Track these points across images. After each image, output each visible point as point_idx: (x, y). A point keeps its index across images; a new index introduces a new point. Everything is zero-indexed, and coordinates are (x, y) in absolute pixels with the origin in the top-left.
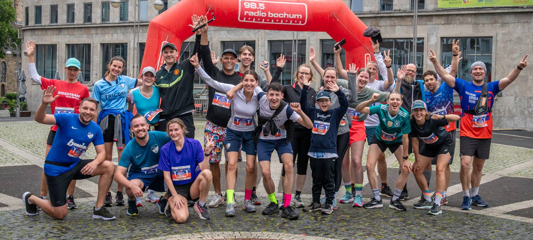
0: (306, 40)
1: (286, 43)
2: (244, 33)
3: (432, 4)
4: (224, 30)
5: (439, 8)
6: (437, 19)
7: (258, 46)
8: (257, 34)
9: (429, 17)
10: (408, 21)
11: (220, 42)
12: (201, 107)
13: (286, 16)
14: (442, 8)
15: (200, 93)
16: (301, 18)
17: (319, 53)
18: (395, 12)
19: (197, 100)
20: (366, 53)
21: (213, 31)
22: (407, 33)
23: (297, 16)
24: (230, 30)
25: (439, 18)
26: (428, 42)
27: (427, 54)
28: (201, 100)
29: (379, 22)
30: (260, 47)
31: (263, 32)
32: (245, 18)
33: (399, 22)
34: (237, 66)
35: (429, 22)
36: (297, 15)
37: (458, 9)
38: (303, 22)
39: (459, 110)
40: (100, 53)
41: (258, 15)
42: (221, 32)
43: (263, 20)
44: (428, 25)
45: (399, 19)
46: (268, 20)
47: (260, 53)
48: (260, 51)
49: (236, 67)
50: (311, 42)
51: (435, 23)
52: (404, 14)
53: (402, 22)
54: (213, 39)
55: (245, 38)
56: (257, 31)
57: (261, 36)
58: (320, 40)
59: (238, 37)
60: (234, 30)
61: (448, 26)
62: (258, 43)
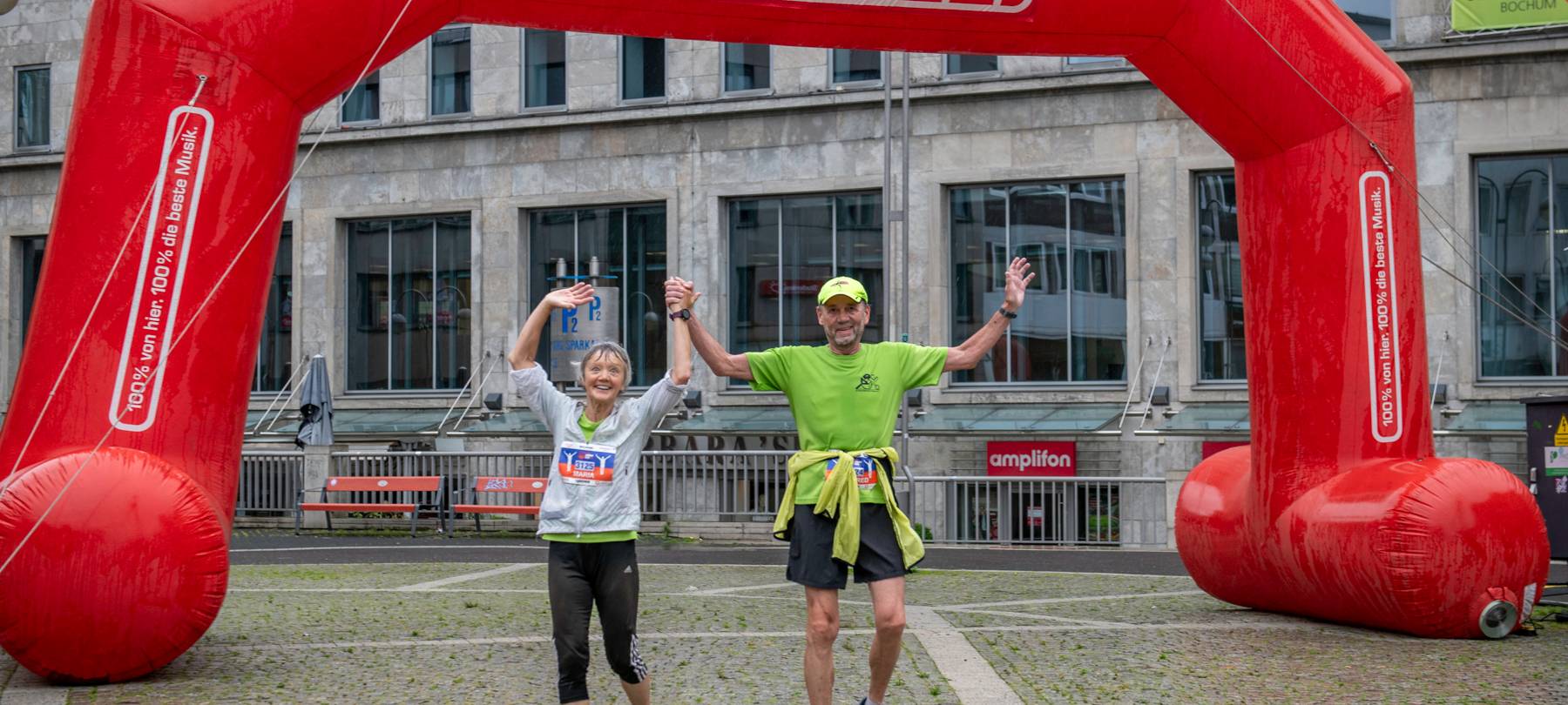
0: (880, 189)
2: (616, 173)
3: (1423, 14)
4: (531, 162)
5: (1455, 33)
6: (1451, 76)
7: (679, 222)
8: (673, 173)
11: (516, 211)
12: (441, 490)
14: (1469, 32)
15: (435, 427)
17: (937, 242)
19: (420, 458)
20: (1366, 168)
21: (488, 166)
24: (558, 161)
25: (1459, 75)
28: (444, 456)
30: (685, 226)
31: (698, 163)
37: (1542, 32)
40: (11, 279)
42: (519, 169)
47: (687, 253)
48: (686, 241)
51: (1440, 95)
54: (484, 201)
55: (624, 192)
56: (669, 160)
57: (689, 178)
58: (942, 185)
59: (595, 190)
60: (576, 159)
61: (1499, 106)
62: (679, 209)
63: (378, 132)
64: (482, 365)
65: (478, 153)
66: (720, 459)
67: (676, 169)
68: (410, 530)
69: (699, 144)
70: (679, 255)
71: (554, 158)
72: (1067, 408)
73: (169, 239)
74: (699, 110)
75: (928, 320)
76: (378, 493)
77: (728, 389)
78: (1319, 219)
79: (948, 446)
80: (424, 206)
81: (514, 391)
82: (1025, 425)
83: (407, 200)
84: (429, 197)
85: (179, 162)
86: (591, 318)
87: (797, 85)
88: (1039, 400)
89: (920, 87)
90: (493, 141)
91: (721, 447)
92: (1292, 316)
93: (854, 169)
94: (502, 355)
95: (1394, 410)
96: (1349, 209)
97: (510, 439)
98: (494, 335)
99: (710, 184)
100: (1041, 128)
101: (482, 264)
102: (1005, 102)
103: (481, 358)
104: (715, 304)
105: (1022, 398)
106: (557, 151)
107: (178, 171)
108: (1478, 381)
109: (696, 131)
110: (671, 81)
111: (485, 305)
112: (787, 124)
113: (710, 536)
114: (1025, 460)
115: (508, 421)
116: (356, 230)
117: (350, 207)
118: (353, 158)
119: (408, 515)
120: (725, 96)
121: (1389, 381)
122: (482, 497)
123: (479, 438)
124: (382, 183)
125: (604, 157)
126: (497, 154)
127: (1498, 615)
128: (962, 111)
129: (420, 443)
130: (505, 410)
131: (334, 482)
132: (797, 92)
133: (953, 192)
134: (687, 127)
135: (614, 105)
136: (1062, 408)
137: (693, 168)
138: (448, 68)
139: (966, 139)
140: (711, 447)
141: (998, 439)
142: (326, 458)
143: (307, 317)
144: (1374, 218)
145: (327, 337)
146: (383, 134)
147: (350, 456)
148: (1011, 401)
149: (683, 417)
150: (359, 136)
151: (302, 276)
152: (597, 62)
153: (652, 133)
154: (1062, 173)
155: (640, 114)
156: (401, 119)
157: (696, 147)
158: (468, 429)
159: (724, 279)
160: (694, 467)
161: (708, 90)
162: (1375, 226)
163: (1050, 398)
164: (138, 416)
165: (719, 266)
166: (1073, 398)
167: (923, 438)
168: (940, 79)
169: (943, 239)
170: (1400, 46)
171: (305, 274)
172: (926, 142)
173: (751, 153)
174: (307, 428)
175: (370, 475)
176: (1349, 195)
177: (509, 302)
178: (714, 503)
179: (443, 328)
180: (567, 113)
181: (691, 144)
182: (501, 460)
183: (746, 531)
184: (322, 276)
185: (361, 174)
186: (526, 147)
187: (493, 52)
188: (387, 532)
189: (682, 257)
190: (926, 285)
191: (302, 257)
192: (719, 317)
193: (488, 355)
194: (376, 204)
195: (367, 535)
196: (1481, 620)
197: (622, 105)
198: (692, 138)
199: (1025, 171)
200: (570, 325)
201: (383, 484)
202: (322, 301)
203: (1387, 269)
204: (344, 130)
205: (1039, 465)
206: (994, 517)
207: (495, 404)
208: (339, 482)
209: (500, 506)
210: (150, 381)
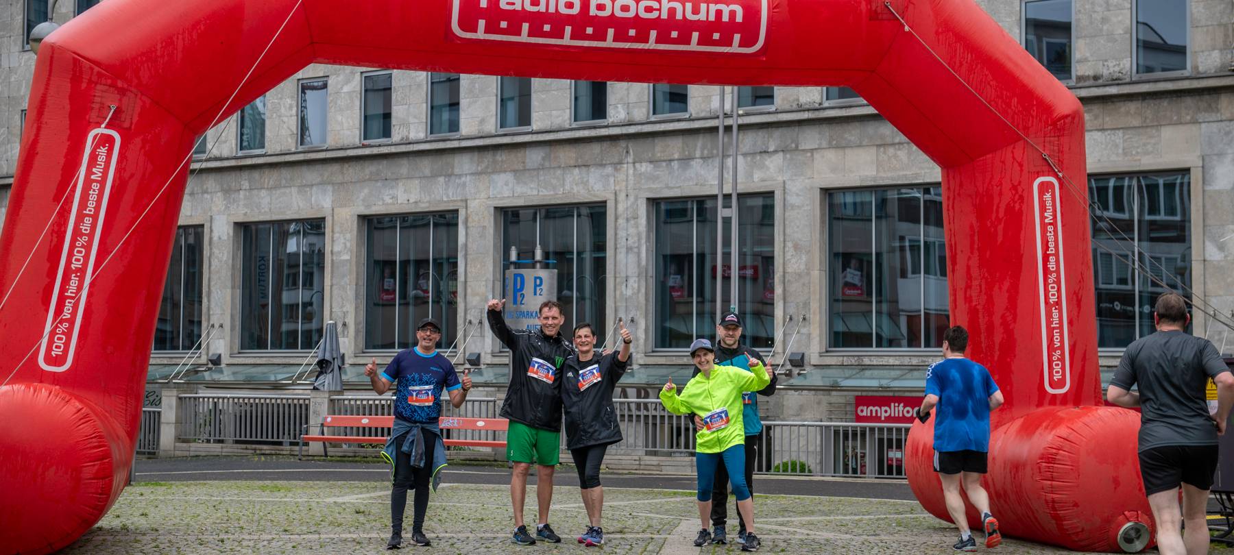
0: (773, 192)
2: (569, 179)
3: (1214, 49)
4: (505, 172)
7: (616, 219)
8: (612, 180)
9: (1207, 97)
10: (1128, 113)
11: (493, 209)
13: (672, 11)
16: (739, 18)
17: (818, 235)
18: (1080, 85)
20: (1038, 174)
23: (719, 13)
24: (525, 170)
26: (1204, 183)
27: (1204, 226)
30: (621, 221)
31: (631, 172)
32: (482, 23)
33: (1096, 117)
34: (538, 281)
35: (1206, 115)
36: (720, 6)
38: (748, 41)
41: (542, 8)
42: (495, 177)
43: (568, 29)
44: (1203, 125)
45: (1096, 108)
46: (589, 30)
47: (622, 243)
48: (622, 234)
49: (536, 286)
50: (792, 199)
51: (1227, 115)
52: (1113, 90)
53: (1107, 119)
54: (469, 202)
55: (574, 194)
56: (609, 170)
57: (624, 183)
58: (821, 189)
59: (552, 193)
60: (539, 169)
62: (616, 208)
63: (389, 148)
64: (465, 330)
65: (464, 164)
66: (646, 405)
67: (614, 176)
69: (632, 157)
70: (616, 244)
71: (521, 168)
72: (919, 370)
73: (86, 227)
74: (632, 130)
75: (809, 298)
76: (364, 428)
77: (653, 352)
78: (1001, 214)
79: (824, 398)
80: (423, 205)
81: (489, 351)
82: (884, 383)
83: (411, 201)
84: (428, 199)
85: (94, 170)
86: (535, 294)
87: (708, 110)
88: (897, 363)
89: (804, 111)
90: (476, 154)
91: (647, 396)
92: (981, 291)
93: (752, 176)
95: (1063, 368)
96: (1024, 207)
97: (486, 389)
98: (475, 307)
99: (640, 189)
100: (900, 143)
101: (466, 250)
102: (871, 123)
103: (465, 324)
104: (643, 283)
105: (884, 361)
106: (524, 163)
107: (93, 177)
109: (629, 145)
110: (611, 107)
111: (468, 284)
112: (700, 142)
113: (614, 467)
114: (886, 411)
115: (486, 374)
116: (372, 224)
117: (368, 206)
118: (370, 168)
120: (653, 119)
121: (1059, 344)
124: (392, 188)
125: (559, 167)
126: (478, 165)
127: (1133, 534)
128: (837, 129)
130: (482, 366)
131: (329, 419)
132: (708, 115)
133: (831, 195)
134: (623, 144)
135: (567, 126)
136: (915, 370)
137: (627, 176)
138: (443, 99)
139: (840, 152)
140: (639, 396)
141: (864, 394)
142: (326, 400)
143: (335, 292)
144: (1046, 214)
145: (350, 308)
146: (393, 150)
147: (344, 400)
148: (875, 363)
150: (375, 151)
151: (332, 260)
152: (556, 93)
153: (596, 148)
154: (917, 179)
155: (586, 133)
156: (407, 138)
157: (630, 159)
159: (651, 263)
160: (626, 413)
161: (640, 113)
162: (1047, 221)
163: (906, 361)
164: (59, 361)
165: (647, 253)
166: (925, 362)
167: (805, 392)
168: (820, 104)
169: (822, 233)
170: (1194, 75)
171: (335, 258)
172: (809, 154)
173: (673, 164)
174: (322, 377)
176: (1025, 195)
177: (486, 281)
178: (641, 442)
179: (437, 301)
180: (532, 133)
181: (626, 157)
182: (477, 404)
183: (642, 463)
184: (347, 260)
185: (377, 181)
186: (500, 159)
187: (477, 85)
188: (370, 459)
189: (618, 246)
190: (808, 269)
191: (332, 247)
192: (647, 294)
193: (470, 322)
194: (388, 204)
196: (1119, 537)
197: (574, 126)
198: (627, 152)
199: (888, 178)
200: (519, 299)
201: (365, 421)
202: (347, 280)
203: (1057, 255)
204: (364, 146)
205: (897, 415)
206: (863, 457)
207: (475, 361)
208: (333, 419)
209: (483, 441)
210: (69, 334)
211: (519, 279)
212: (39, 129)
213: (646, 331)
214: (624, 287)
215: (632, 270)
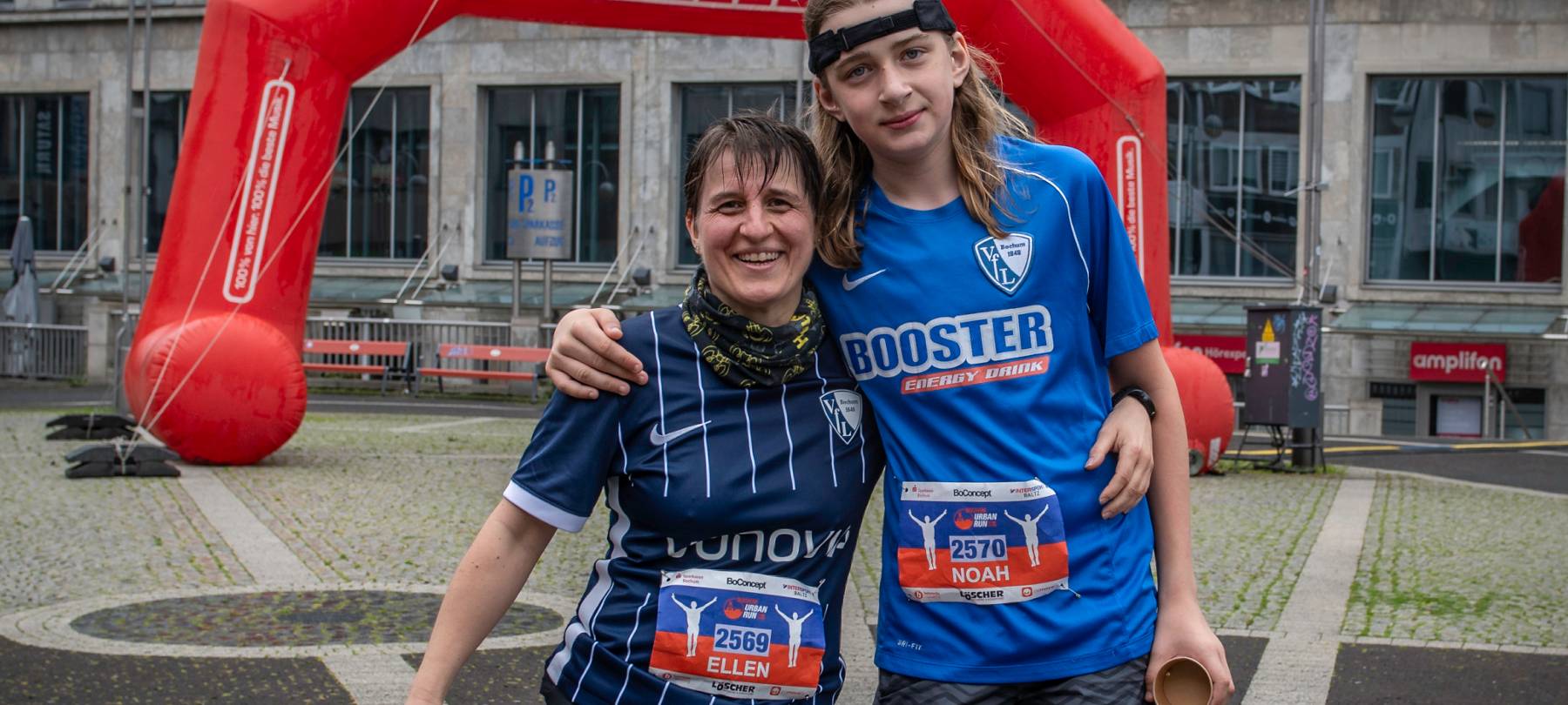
1: (746, 92)
2: (573, 55)
4: (491, 40)
6: (1353, 1)
7: (633, 105)
8: (628, 58)
11: (475, 90)
12: (407, 355)
15: (393, 296)
19: (387, 325)
20: (1123, 133)
21: (449, 42)
22: (1233, 54)
24: (517, 40)
28: (403, 325)
29: (1121, 10)
30: (639, 110)
31: (652, 48)
33: (1202, 11)
34: (550, 185)
39: (1440, 362)
42: (479, 48)
47: (640, 135)
48: (639, 124)
49: (547, 190)
51: (1343, 16)
54: (444, 78)
55: (581, 74)
56: (625, 45)
57: (644, 63)
59: (552, 70)
60: (534, 40)
61: (1395, 30)
62: (632, 93)
64: (439, 238)
67: (631, 53)
68: (379, 390)
70: (632, 136)
71: (511, 36)
73: (264, 172)
76: (349, 356)
77: (676, 269)
80: (385, 79)
81: (470, 263)
84: (393, 73)
85: (272, 119)
86: (546, 199)
94: (459, 228)
97: (466, 310)
98: (451, 209)
99: (663, 71)
101: (441, 138)
103: (438, 230)
104: (665, 185)
106: (516, 33)
107: (270, 126)
108: (1365, 283)
111: (443, 179)
115: (464, 292)
119: (366, 377)
122: (444, 362)
123: (436, 308)
125: (562, 39)
126: (458, 34)
129: (378, 311)
130: (461, 282)
131: (309, 345)
137: (648, 52)
144: (1128, 171)
147: (323, 322)
149: (633, 294)
158: (427, 298)
159: (675, 161)
162: (1128, 177)
164: (241, 293)
165: (671, 149)
173: (703, 41)
175: (341, 338)
176: (1109, 153)
177: (466, 176)
182: (453, 329)
188: (357, 391)
189: (635, 139)
192: (670, 199)
193: (446, 227)
195: (341, 394)
200: (526, 205)
201: (354, 347)
203: (1136, 209)
207: (452, 275)
208: (315, 345)
209: (461, 371)
210: (250, 268)
211: (526, 182)
212: (216, 80)
213: (669, 244)
214: (641, 189)
215: (652, 169)
